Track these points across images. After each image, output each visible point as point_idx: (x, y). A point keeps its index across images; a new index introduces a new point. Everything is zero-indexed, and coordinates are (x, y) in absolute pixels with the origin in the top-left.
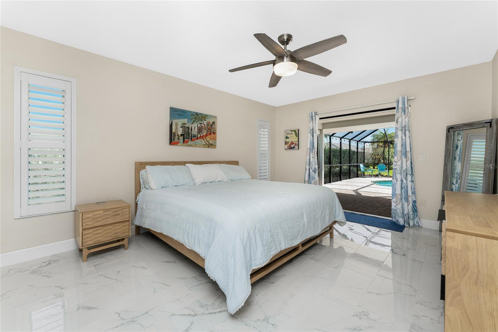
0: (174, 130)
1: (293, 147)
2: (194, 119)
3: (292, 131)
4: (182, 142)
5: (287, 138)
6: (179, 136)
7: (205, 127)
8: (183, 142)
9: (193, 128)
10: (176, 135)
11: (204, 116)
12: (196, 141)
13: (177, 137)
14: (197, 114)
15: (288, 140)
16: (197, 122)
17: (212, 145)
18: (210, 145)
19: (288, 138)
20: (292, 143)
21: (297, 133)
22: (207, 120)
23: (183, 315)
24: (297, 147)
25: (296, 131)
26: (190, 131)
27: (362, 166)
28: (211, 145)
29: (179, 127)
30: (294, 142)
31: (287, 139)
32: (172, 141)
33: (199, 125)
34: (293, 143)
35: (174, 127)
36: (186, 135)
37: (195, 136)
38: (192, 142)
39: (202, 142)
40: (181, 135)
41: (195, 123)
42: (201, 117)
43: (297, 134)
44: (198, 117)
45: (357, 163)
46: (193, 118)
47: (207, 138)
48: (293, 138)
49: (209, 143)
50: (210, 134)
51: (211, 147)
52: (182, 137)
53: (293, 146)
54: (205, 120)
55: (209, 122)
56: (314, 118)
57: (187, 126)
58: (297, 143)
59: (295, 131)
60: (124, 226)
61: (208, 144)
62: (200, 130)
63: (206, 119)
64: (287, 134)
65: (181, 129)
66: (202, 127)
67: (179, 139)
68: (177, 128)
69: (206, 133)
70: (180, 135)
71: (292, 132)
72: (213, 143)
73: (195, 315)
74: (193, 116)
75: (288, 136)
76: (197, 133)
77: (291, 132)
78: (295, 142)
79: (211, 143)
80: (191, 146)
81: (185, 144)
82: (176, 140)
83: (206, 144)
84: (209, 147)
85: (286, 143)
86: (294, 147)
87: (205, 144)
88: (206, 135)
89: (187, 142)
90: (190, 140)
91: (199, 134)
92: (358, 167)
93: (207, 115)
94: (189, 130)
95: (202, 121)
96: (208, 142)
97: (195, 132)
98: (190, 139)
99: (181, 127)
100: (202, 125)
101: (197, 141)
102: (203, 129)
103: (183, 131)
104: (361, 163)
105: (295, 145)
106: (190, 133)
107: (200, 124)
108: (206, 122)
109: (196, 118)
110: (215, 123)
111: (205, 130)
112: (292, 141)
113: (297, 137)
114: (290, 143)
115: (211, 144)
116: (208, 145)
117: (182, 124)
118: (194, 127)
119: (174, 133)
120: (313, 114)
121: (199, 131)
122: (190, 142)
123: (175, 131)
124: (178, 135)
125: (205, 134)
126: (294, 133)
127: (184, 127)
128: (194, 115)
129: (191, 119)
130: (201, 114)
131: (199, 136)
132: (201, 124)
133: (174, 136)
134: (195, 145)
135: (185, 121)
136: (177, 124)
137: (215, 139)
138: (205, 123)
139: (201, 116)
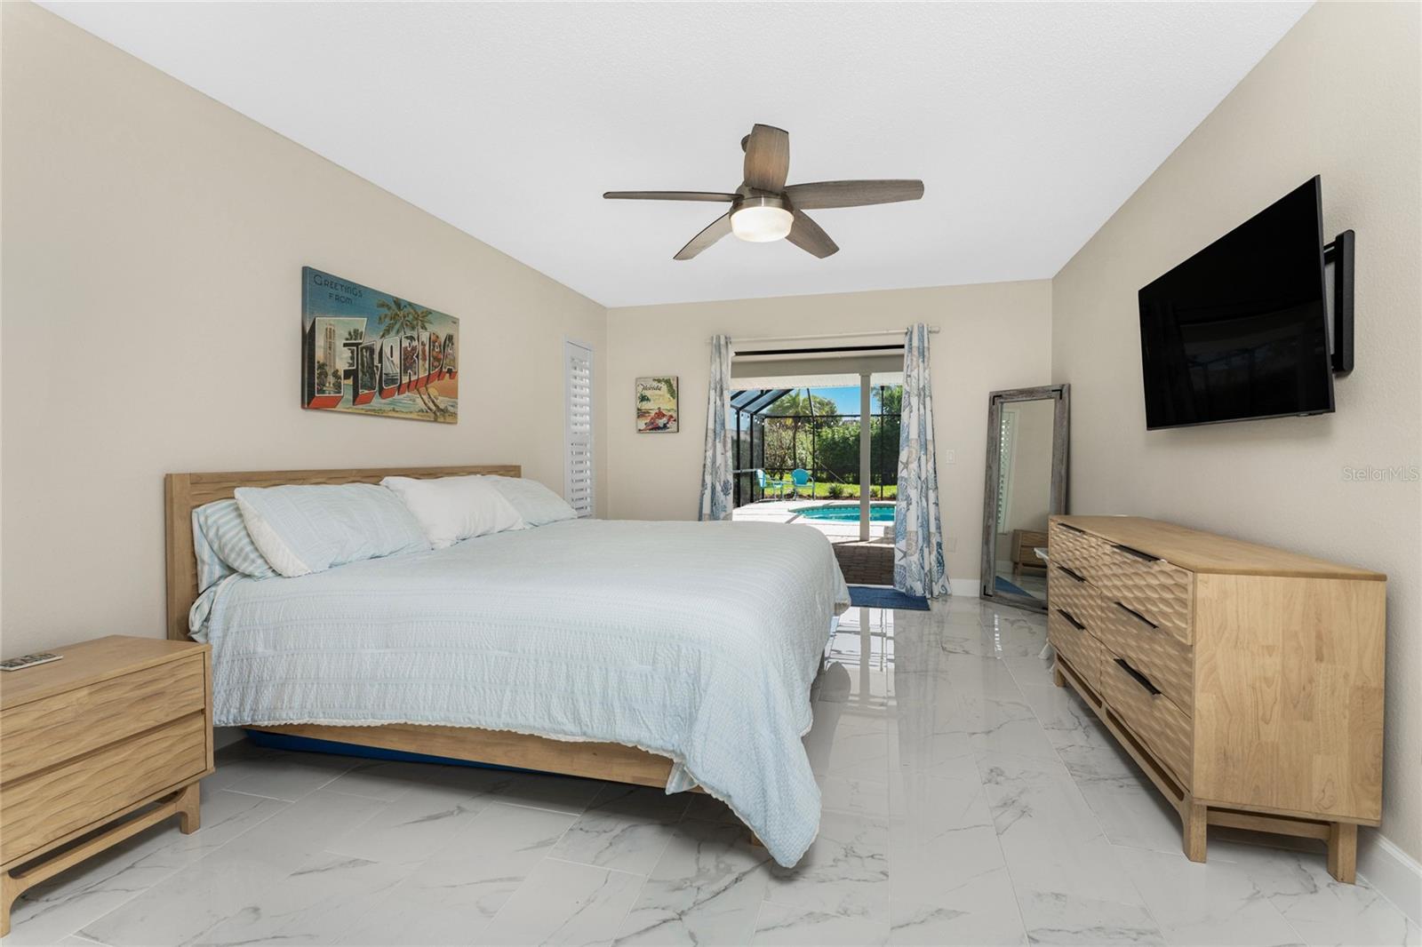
0: (319, 355)
1: (661, 426)
2: (388, 321)
3: (659, 381)
4: (348, 400)
5: (643, 398)
6: (340, 378)
7: (424, 351)
8: (351, 398)
9: (387, 350)
10: (330, 371)
11: (419, 313)
12: (396, 396)
13: (331, 379)
14: (398, 303)
15: (645, 406)
16: (398, 332)
17: (444, 411)
18: (438, 414)
19: (648, 400)
20: (660, 415)
21: (673, 389)
22: (431, 328)
23: (647, 930)
24: (672, 425)
25: (672, 381)
26: (376, 362)
27: (760, 473)
28: (442, 415)
29: (339, 343)
30: (664, 412)
31: (644, 403)
32: (314, 391)
33: (406, 343)
34: (664, 415)
35: (320, 341)
36: (363, 372)
37: (393, 381)
38: (384, 401)
39: (414, 401)
40: (347, 374)
41: (393, 333)
42: (411, 317)
43: (674, 391)
44: (401, 314)
45: (752, 468)
46: (386, 316)
47: (429, 390)
48: (660, 401)
49: (435, 405)
50: (440, 375)
51: (442, 420)
52: (350, 381)
53: (661, 422)
54: (424, 327)
55: (437, 337)
56: (723, 351)
57: (366, 341)
58: (675, 415)
59: (668, 382)
60: (184, 738)
61: (434, 408)
62: (408, 360)
63: (427, 325)
64: (645, 388)
65: (346, 353)
66: (414, 349)
67: (338, 387)
68: (330, 347)
69: (427, 374)
70: (342, 374)
71: (660, 385)
72: (450, 408)
73: (680, 915)
74: (384, 311)
75: (648, 393)
76: (399, 371)
77: (655, 384)
78: (669, 411)
79: (442, 406)
80: (378, 413)
81: (361, 406)
82: (329, 391)
83: (429, 409)
84: (435, 420)
85: (641, 414)
86: (665, 426)
87: (424, 407)
88: (428, 379)
89: (368, 400)
90: (377, 394)
91: (406, 372)
92: (753, 476)
93: (429, 312)
94: (372, 359)
95: (413, 328)
96: (433, 402)
97: (392, 365)
98: (377, 389)
99: (345, 345)
100: (415, 343)
101: (402, 396)
102: (417, 357)
103: (352, 358)
104: (759, 468)
105: (669, 420)
106: (377, 367)
107: (407, 338)
108: (428, 334)
109: (394, 317)
110: (455, 340)
111: (424, 360)
112: (659, 408)
113: (674, 398)
114: (653, 415)
115: (442, 410)
116: (435, 413)
117: (350, 334)
118: (391, 347)
119: (322, 366)
120: (723, 342)
121: (405, 365)
122: (377, 402)
123: (325, 358)
124: (335, 374)
125: (423, 374)
126: (664, 387)
127: (357, 345)
128: (389, 308)
129: (380, 319)
130: (410, 304)
131: (405, 380)
132: (412, 338)
133: (320, 374)
134: (394, 410)
135: (360, 323)
136: (330, 334)
137: (453, 393)
138: (425, 336)
139: (412, 311)
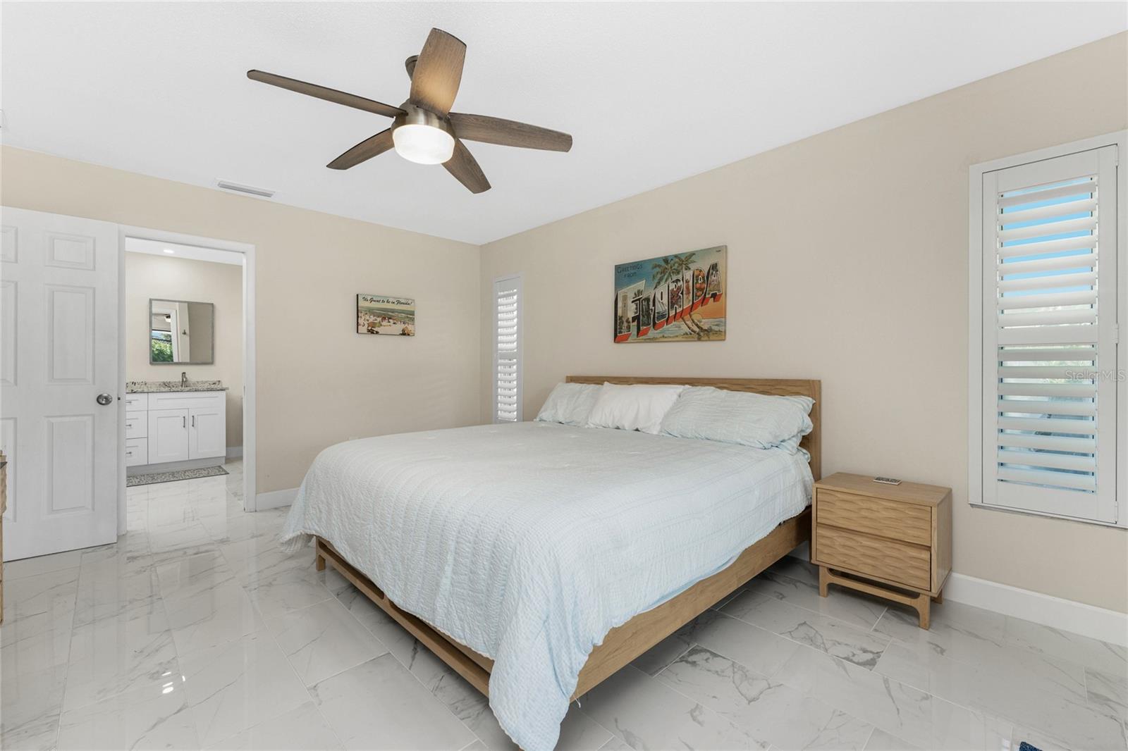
0: (620, 313)
2: (659, 276)
4: (634, 335)
6: (629, 322)
7: (688, 288)
8: (636, 333)
9: (658, 296)
10: (624, 320)
11: (683, 259)
12: (665, 326)
13: (625, 324)
14: (666, 260)
16: (666, 281)
17: (708, 332)
18: (702, 334)
22: (693, 267)
26: (651, 307)
29: (629, 301)
32: (618, 334)
33: (672, 286)
35: (620, 304)
36: (643, 316)
37: (663, 316)
38: (656, 332)
39: (680, 327)
40: (634, 319)
41: (662, 283)
42: (676, 265)
44: (668, 267)
46: (657, 273)
47: (694, 317)
49: (698, 327)
50: (704, 301)
51: (706, 338)
52: (635, 323)
54: (688, 268)
55: (701, 271)
57: (644, 296)
61: (697, 330)
62: (674, 298)
63: (690, 266)
65: (633, 306)
66: (679, 288)
67: (629, 328)
68: (625, 305)
69: (691, 303)
70: (631, 320)
72: (714, 328)
74: (658, 269)
76: (667, 308)
79: (705, 327)
80: (653, 340)
81: (641, 338)
82: (625, 332)
83: (693, 331)
84: (699, 339)
87: (688, 330)
88: (692, 308)
89: (646, 332)
90: (652, 328)
91: (672, 307)
93: (693, 254)
94: (648, 305)
95: (678, 273)
96: (697, 325)
97: (662, 306)
98: (652, 324)
99: (633, 302)
100: (680, 284)
101: (668, 326)
102: (682, 293)
103: (637, 309)
106: (652, 309)
107: (673, 282)
108: (691, 272)
109: (663, 272)
111: (688, 293)
115: (706, 330)
116: (698, 334)
117: (635, 294)
118: (661, 294)
119: (621, 318)
121: (672, 302)
122: (652, 333)
123: (622, 313)
124: (628, 321)
125: (687, 305)
127: (639, 299)
128: (659, 266)
129: (654, 277)
130: (676, 256)
131: (672, 313)
132: (678, 281)
133: (620, 323)
134: (663, 337)
135: (641, 285)
136: (625, 298)
137: (722, 313)
138: (688, 275)
139: (677, 260)
